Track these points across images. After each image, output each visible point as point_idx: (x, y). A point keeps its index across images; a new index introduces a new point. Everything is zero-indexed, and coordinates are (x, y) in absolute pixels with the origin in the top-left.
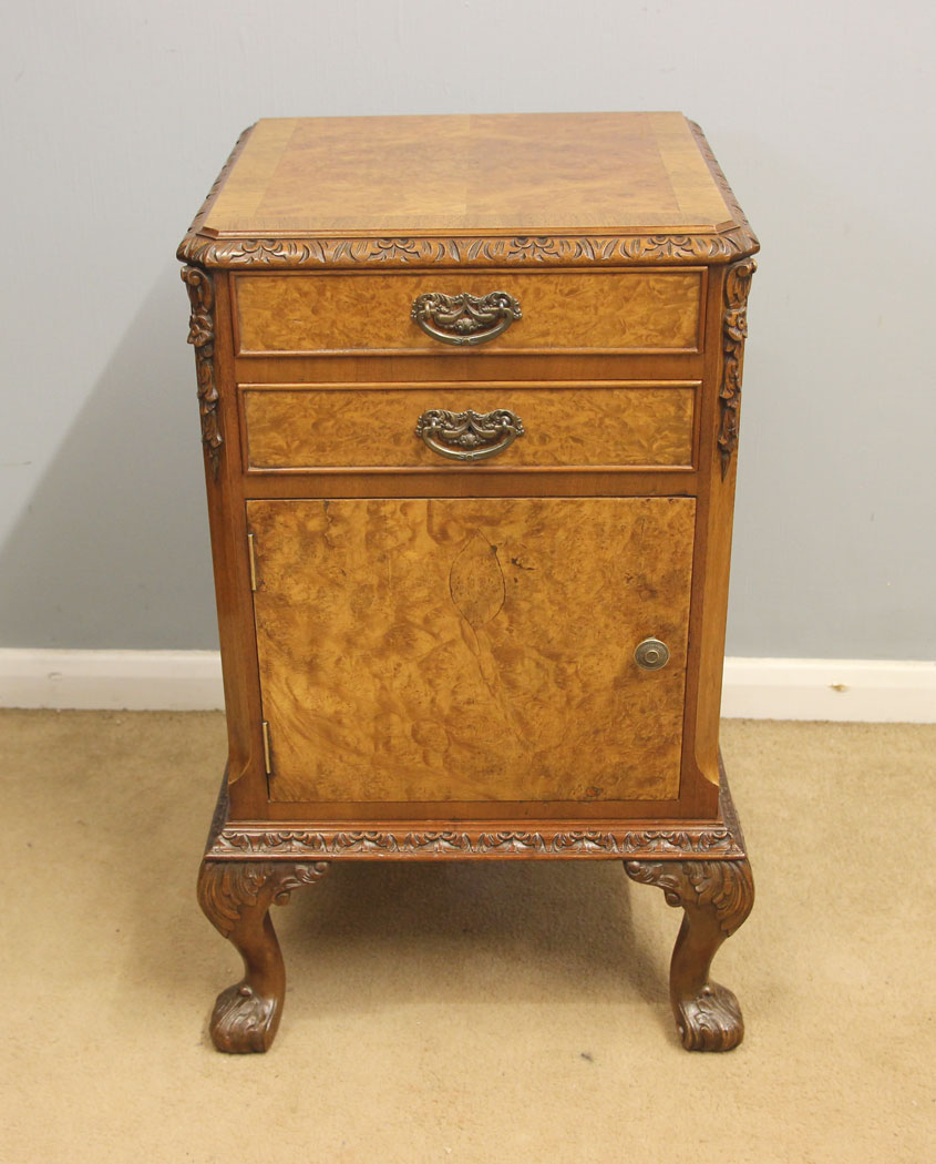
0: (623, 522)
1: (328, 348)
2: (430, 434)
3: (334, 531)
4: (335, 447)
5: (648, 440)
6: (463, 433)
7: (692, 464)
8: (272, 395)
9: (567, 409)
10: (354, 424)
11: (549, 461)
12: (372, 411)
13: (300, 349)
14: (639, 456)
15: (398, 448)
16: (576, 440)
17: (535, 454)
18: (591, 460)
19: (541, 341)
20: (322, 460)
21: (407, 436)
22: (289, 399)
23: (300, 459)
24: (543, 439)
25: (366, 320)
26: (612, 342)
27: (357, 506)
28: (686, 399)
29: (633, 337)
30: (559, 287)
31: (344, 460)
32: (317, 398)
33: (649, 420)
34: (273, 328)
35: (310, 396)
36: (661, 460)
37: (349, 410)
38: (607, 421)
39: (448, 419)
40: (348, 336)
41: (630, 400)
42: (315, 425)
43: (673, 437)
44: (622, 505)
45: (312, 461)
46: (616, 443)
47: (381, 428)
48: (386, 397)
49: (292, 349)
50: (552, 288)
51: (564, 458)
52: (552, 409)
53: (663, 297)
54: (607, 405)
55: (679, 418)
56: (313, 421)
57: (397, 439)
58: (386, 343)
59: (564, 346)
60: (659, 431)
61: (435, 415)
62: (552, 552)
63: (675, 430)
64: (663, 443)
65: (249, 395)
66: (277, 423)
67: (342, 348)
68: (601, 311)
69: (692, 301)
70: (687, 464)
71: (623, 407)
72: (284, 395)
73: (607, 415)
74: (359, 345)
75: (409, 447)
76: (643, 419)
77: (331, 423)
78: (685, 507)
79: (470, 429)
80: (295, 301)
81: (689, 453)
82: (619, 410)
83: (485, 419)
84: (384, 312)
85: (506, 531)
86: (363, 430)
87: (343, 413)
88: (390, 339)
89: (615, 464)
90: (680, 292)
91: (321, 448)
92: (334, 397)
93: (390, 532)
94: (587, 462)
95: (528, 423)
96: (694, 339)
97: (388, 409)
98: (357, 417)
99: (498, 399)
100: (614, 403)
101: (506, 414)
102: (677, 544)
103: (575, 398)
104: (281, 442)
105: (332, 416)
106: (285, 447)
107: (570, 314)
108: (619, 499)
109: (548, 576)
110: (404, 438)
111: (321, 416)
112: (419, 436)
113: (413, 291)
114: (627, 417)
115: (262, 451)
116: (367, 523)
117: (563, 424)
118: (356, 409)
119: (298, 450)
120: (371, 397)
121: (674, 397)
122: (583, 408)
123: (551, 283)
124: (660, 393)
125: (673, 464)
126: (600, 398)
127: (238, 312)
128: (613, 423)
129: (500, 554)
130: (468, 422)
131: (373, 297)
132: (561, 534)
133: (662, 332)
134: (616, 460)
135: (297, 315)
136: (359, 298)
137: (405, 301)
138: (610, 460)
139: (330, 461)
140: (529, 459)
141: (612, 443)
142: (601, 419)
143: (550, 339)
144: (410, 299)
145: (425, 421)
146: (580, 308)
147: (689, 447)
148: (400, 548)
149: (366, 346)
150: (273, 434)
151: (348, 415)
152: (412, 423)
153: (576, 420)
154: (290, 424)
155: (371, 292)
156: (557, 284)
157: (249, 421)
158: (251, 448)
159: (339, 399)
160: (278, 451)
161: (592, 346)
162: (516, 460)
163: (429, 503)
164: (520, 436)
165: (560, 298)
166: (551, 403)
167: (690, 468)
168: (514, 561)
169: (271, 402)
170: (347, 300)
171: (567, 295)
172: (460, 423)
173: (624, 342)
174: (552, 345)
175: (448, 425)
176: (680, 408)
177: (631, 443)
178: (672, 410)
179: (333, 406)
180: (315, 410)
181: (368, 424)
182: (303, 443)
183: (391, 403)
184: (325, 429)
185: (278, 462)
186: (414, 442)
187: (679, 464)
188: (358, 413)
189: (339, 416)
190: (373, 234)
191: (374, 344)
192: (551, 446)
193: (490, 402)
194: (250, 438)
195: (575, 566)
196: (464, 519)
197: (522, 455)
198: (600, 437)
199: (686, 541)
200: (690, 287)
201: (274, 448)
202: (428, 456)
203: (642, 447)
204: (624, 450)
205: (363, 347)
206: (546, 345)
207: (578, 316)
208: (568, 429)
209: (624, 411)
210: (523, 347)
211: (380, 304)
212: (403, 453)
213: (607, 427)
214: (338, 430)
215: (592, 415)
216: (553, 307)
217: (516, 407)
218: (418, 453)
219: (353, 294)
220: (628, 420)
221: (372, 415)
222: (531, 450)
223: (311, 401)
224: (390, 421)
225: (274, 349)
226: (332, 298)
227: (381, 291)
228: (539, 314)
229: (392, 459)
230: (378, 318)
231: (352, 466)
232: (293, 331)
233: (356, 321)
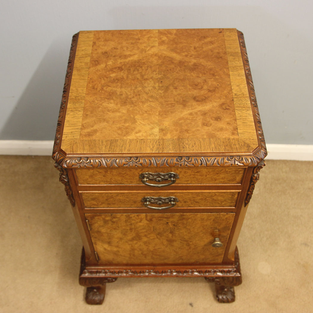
0: (211, 218)
1: (110, 184)
3: (114, 220)
7: (235, 206)
10: (120, 199)
13: (100, 184)
16: (196, 202)
19: (186, 182)
25: (123, 178)
26: (210, 183)
27: (122, 215)
29: (218, 182)
30: (193, 171)
34: (89, 180)
40: (116, 182)
44: (210, 215)
49: (97, 184)
50: (191, 171)
52: (189, 196)
53: (231, 173)
56: (106, 199)
58: (130, 183)
59: (194, 184)
62: (187, 223)
67: (114, 184)
68: (208, 176)
69: (241, 174)
70: (234, 207)
73: (207, 197)
74: (120, 184)
78: (232, 215)
80: (97, 174)
84: (129, 176)
85: (171, 220)
88: (132, 182)
90: (237, 172)
93: (133, 220)
96: (240, 182)
97: (132, 196)
102: (228, 222)
104: (95, 203)
106: (96, 204)
107: (196, 177)
108: (210, 214)
109: (185, 227)
113: (140, 172)
116: (125, 218)
123: (190, 170)
127: (77, 177)
129: (170, 224)
131: (125, 173)
132: (190, 220)
133: (229, 181)
135: (98, 177)
136: (120, 173)
137: (137, 174)
139: (112, 207)
142: (205, 198)
143: (189, 182)
144: (139, 174)
146: (200, 175)
148: (137, 223)
149: (123, 184)
152: (140, 199)
154: (98, 199)
155: (124, 172)
156: (192, 171)
161: (204, 184)
163: (146, 215)
165: (193, 173)
168: (174, 225)
170: (115, 174)
171: (196, 173)
173: (215, 183)
174: (190, 183)
180: (106, 197)
182: (102, 203)
185: (94, 207)
190: (124, 155)
191: (126, 183)
195: (194, 226)
196: (158, 218)
199: (230, 221)
200: (240, 171)
204: (213, 204)
205: (122, 184)
206: (188, 183)
207: (199, 177)
208: (194, 200)
210: (179, 184)
211: (128, 175)
216: (191, 175)
219: (118, 172)
221: (126, 198)
222: (181, 204)
225: (91, 184)
226: (110, 173)
227: (128, 172)
228: (186, 177)
229: (133, 206)
230: (127, 178)
231: (119, 207)
232: (96, 180)
233: (120, 178)
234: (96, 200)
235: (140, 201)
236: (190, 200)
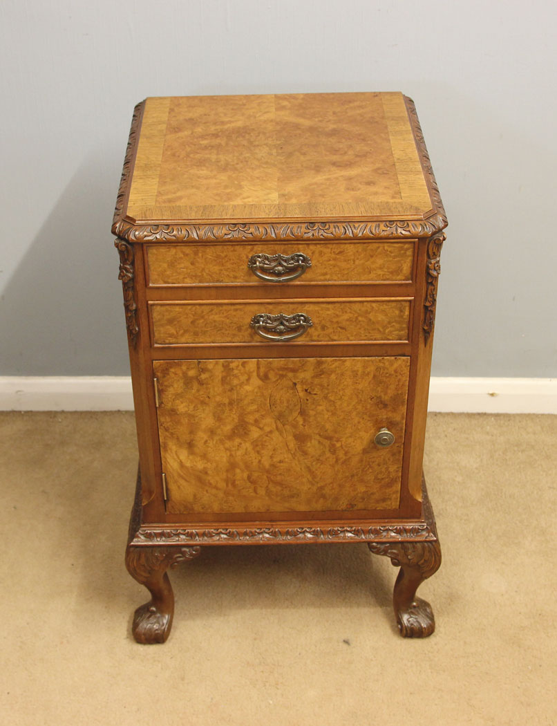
0: (368, 370)
1: (200, 282)
2: (259, 328)
3: (203, 376)
4: (204, 333)
5: (383, 328)
6: (278, 325)
7: (408, 340)
8: (167, 307)
9: (338, 313)
10: (215, 321)
11: (326, 339)
12: (225, 315)
13: (184, 283)
14: (378, 336)
15: (240, 333)
16: (341, 328)
17: (318, 336)
18: (351, 338)
19: (323, 278)
20: (196, 339)
21: (245, 327)
22: (177, 309)
23: (183, 340)
24: (323, 328)
25: (223, 268)
26: (363, 278)
27: (217, 363)
28: (405, 307)
29: (375, 275)
30: (333, 251)
31: (210, 340)
32: (194, 308)
33: (384, 317)
34: (168, 273)
35: (190, 307)
36: (391, 338)
37: (212, 314)
38: (360, 318)
39: (269, 318)
40: (211, 276)
41: (373, 308)
42: (193, 322)
43: (397, 326)
44: (368, 361)
45: (190, 341)
46: (365, 330)
47: (231, 323)
48: (233, 307)
49: (179, 283)
50: (329, 251)
51: (335, 338)
52: (329, 312)
53: (393, 255)
54: (360, 310)
55: (401, 316)
56: (191, 320)
57: (239, 329)
58: (233, 280)
59: (336, 280)
60: (389, 323)
61: (262, 317)
62: (328, 385)
63: (399, 322)
64: (392, 329)
65: (154, 307)
66: (170, 322)
67: (207, 283)
68: (357, 262)
69: (409, 256)
70: (405, 340)
71: (369, 310)
72: (174, 307)
73: (359, 316)
74: (217, 281)
75: (246, 333)
76: (381, 317)
77: (201, 321)
78: (403, 362)
79: (282, 324)
80: (181, 258)
81: (406, 334)
82: (367, 312)
83: (290, 318)
84: (232, 264)
85: (301, 375)
86: (220, 324)
87: (209, 316)
88: (235, 277)
89: (364, 340)
90: (402, 252)
91: (196, 334)
92: (203, 307)
93: (236, 376)
94: (348, 339)
95: (314, 320)
96: (410, 276)
97: (235, 313)
98: (216, 317)
99: (297, 308)
100: (363, 309)
101: (302, 316)
102: (399, 381)
103: (342, 307)
104: (173, 331)
105: (203, 317)
106: (175, 333)
107: (339, 264)
108: (366, 358)
109: (326, 398)
110: (244, 328)
111: (196, 318)
112: (252, 327)
113: (249, 252)
114: (371, 316)
115: (162, 335)
116: (223, 372)
117: (335, 320)
118: (216, 314)
119: (182, 335)
120: (225, 307)
121: (398, 306)
122: (346, 312)
123: (329, 248)
124: (390, 304)
125: (397, 340)
126: (356, 307)
127: (148, 265)
128: (363, 319)
129: (299, 387)
130: (281, 320)
131: (226, 256)
132: (333, 377)
133: (392, 273)
134: (365, 338)
135: (183, 265)
136: (218, 257)
137: (245, 258)
138: (362, 338)
139: (201, 340)
140: (315, 338)
141: (363, 329)
142: (357, 318)
143: (328, 277)
144: (247, 257)
145: (256, 320)
146: (344, 261)
147: (407, 331)
148: (241, 385)
150: (168, 327)
151: (211, 317)
152: (248, 320)
153: (342, 318)
154: (178, 322)
155: (225, 253)
156: (332, 249)
157: (154, 320)
158: (156, 334)
159: (206, 309)
160: (171, 336)
161: (351, 280)
162: (308, 339)
163: (258, 363)
164: (311, 326)
165: (333, 256)
166: (328, 309)
167: (407, 342)
168: (306, 390)
169: (167, 311)
170: (210, 257)
171: (337, 254)
172: (275, 320)
173: (370, 278)
174: (329, 280)
175: (269, 321)
176: (401, 311)
177: (374, 329)
178: (397, 312)
179: (203, 312)
180: (193, 314)
181: (223, 321)
182: (186, 331)
183: (236, 310)
184: (198, 324)
185: (171, 341)
186: (250, 330)
187: (401, 340)
188: (217, 316)
189: (206, 317)
190: (226, 221)
191: (227, 280)
192: (327, 332)
193: (293, 309)
194: (155, 329)
195: (341, 393)
196: (278, 369)
197: (311, 337)
198: (356, 326)
199: (404, 379)
200: (408, 249)
201: (169, 334)
202: (257, 338)
203: (380, 331)
204: (369, 333)
205: (221, 282)
206: (325, 280)
207: (344, 265)
208: (337, 322)
209: (369, 313)
210: (312, 281)
211: (230, 260)
212: (243, 336)
213: (360, 321)
214: (206, 325)
215: (351, 315)
216: (330, 261)
217: (308, 312)
218: (251, 336)
219: (214, 255)
220: (372, 318)
221: (226, 317)
222: (317, 333)
223: (190, 310)
224: (236, 320)
225: (169, 283)
226: (202, 256)
227: (231, 253)
228: (322, 264)
229: (237, 339)
230: (229, 267)
231: (213, 343)
232: (179, 274)
233: (216, 269)
234: (175, 325)
235: (248, 326)
236: (332, 322)
